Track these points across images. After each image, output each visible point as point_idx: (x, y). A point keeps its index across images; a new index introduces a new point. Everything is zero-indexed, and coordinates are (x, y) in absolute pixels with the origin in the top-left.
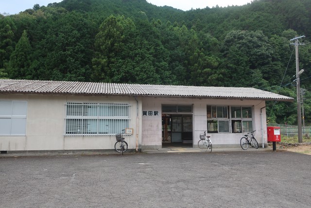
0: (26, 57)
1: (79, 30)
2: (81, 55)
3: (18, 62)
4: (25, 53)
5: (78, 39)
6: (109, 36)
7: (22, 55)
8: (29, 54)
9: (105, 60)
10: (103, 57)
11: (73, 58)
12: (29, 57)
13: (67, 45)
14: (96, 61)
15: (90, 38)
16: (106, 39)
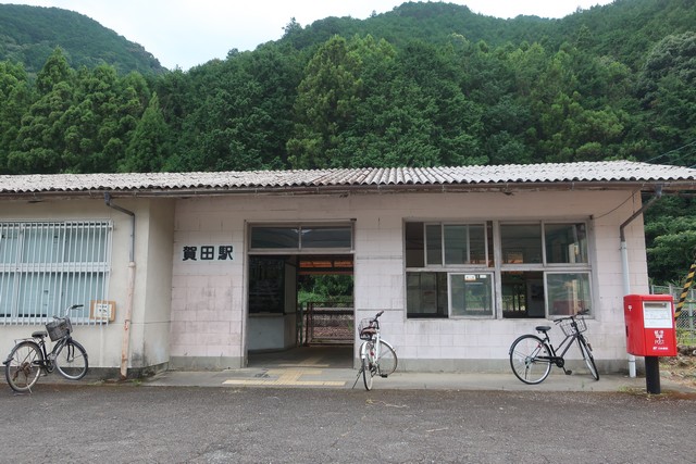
0: (154, 149)
1: (262, 80)
2: (261, 135)
3: (139, 161)
4: (153, 141)
5: (257, 100)
6: (326, 83)
7: (147, 145)
8: (161, 142)
9: (314, 142)
10: (312, 134)
11: (244, 142)
12: (159, 150)
13: (233, 113)
14: (296, 144)
15: (286, 93)
16: (318, 92)
